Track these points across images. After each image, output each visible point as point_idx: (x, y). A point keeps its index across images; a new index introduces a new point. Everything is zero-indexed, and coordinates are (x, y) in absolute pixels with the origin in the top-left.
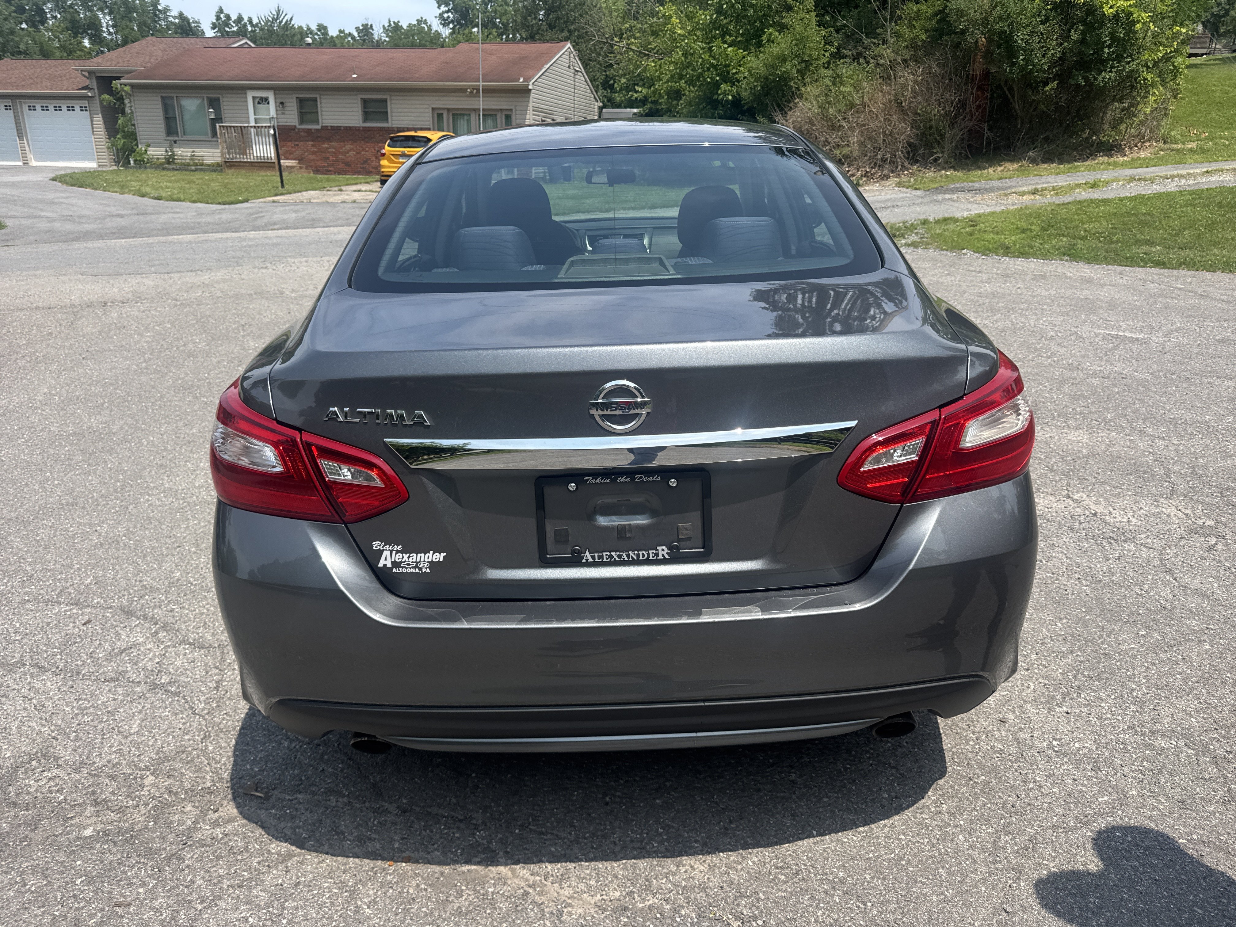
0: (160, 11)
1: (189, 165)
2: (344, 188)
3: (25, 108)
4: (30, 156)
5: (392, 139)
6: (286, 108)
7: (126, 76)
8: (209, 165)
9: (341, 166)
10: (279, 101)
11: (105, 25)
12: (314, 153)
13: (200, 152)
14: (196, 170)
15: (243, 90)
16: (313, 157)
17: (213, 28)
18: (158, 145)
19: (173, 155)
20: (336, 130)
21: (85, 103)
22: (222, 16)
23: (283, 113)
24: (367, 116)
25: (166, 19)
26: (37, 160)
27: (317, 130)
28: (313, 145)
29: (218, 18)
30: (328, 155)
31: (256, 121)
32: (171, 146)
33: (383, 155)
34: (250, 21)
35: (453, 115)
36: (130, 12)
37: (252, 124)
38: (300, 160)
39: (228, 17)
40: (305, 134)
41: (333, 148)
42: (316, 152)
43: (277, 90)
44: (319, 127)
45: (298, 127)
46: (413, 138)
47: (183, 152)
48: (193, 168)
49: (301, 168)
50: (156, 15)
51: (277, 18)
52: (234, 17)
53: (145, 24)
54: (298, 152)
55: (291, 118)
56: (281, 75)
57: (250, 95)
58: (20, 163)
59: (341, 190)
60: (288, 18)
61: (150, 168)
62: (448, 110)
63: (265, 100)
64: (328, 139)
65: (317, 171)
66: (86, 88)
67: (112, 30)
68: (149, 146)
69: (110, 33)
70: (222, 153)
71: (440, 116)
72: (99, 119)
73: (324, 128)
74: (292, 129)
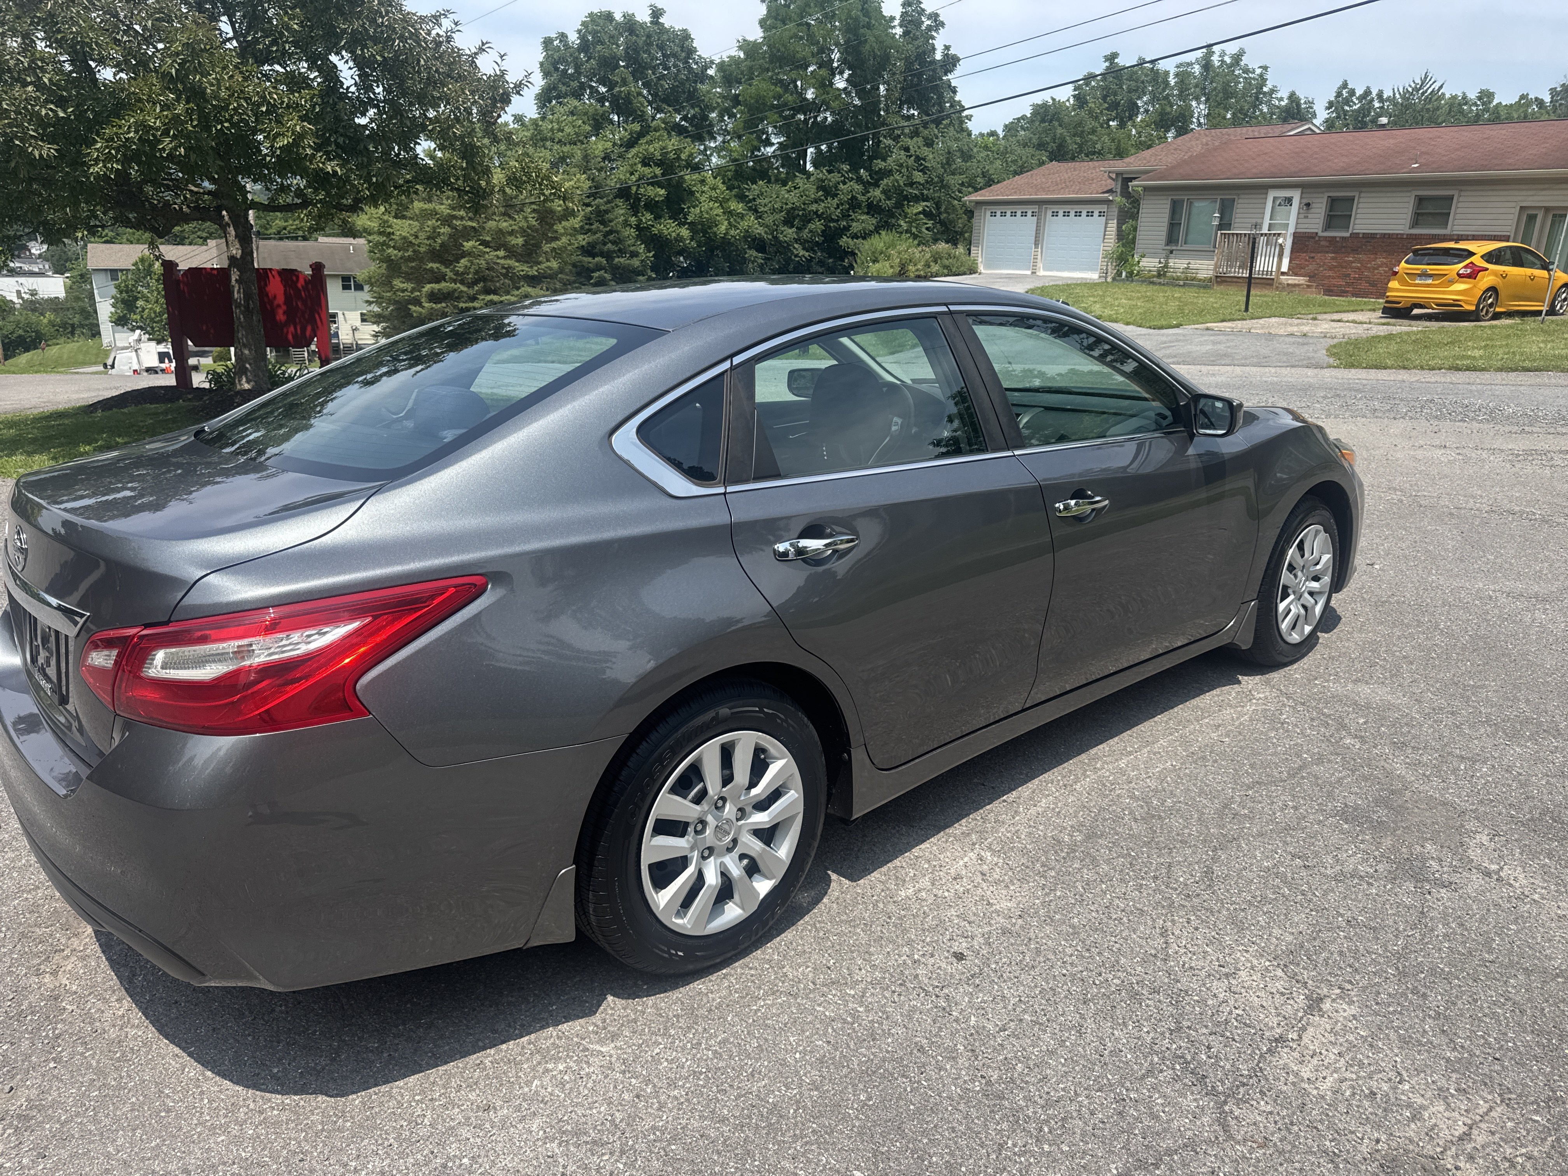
0: (1265, 93)
1: (1178, 279)
2: (1319, 317)
3: (1049, 213)
4: (1040, 265)
5: (1415, 252)
6: (1313, 211)
7: (1143, 177)
8: (1200, 280)
9: (1364, 285)
10: (1305, 201)
11: (1196, 115)
12: (1331, 268)
13: (1196, 264)
14: (1184, 285)
15: (1264, 188)
16: (1331, 273)
17: (1328, 108)
18: (1154, 255)
19: (1166, 266)
20: (1369, 237)
21: (1104, 208)
22: (1344, 92)
23: (1306, 217)
24: (1418, 219)
25: (1269, 103)
26: (1044, 270)
27: (1343, 238)
28: (1332, 258)
29: (1339, 94)
30: (1349, 271)
31: (1270, 227)
32: (1167, 258)
33: (1396, 273)
34: (1380, 95)
35: (1554, 216)
36: (1227, 98)
37: (1265, 230)
38: (1312, 277)
39: (1352, 92)
40: (1327, 244)
41: (1359, 262)
42: (1335, 267)
43: (1303, 187)
44: (1347, 235)
45: (1320, 234)
46: (1447, 252)
47: (1178, 264)
48: (1181, 283)
49: (1308, 286)
50: (1257, 98)
51: (1420, 88)
52: (1359, 92)
53: (1241, 110)
54: (1311, 267)
55: (1315, 224)
56: (1316, 169)
57: (1272, 194)
58: (1029, 272)
59: (1315, 319)
60: (1436, 86)
61: (1137, 281)
62: (1547, 209)
63: (1289, 201)
64: (1355, 250)
65: (1329, 292)
66: (1110, 191)
67: (1202, 120)
68: (1143, 256)
69: (1200, 124)
70: (1217, 266)
71: (1532, 218)
72: (1113, 225)
73: (1355, 236)
74: (1312, 236)
